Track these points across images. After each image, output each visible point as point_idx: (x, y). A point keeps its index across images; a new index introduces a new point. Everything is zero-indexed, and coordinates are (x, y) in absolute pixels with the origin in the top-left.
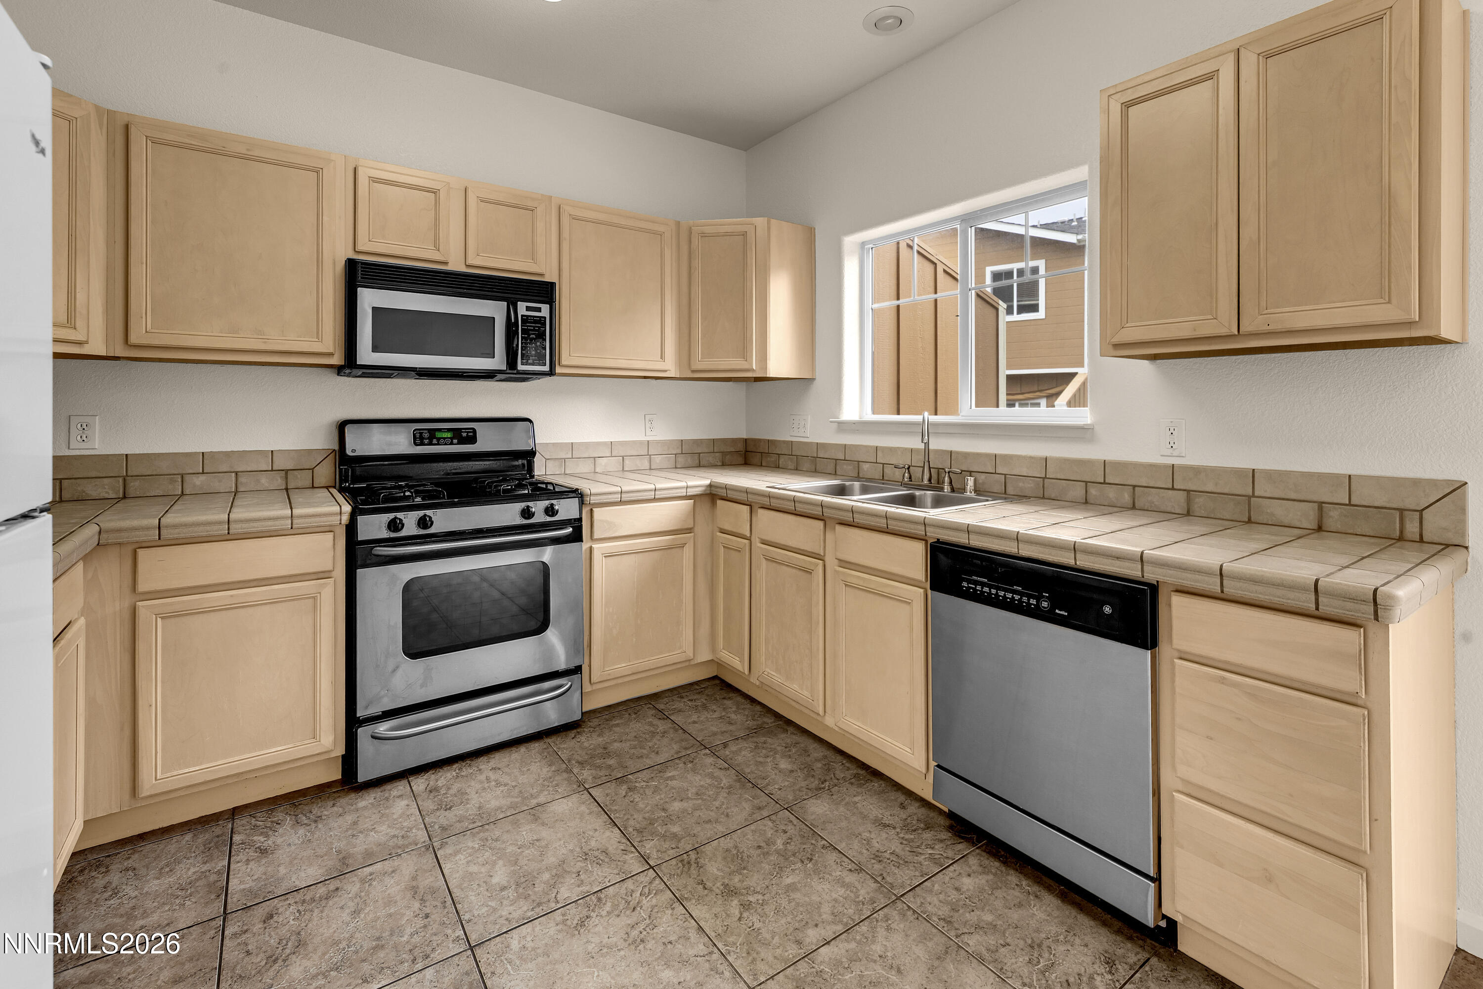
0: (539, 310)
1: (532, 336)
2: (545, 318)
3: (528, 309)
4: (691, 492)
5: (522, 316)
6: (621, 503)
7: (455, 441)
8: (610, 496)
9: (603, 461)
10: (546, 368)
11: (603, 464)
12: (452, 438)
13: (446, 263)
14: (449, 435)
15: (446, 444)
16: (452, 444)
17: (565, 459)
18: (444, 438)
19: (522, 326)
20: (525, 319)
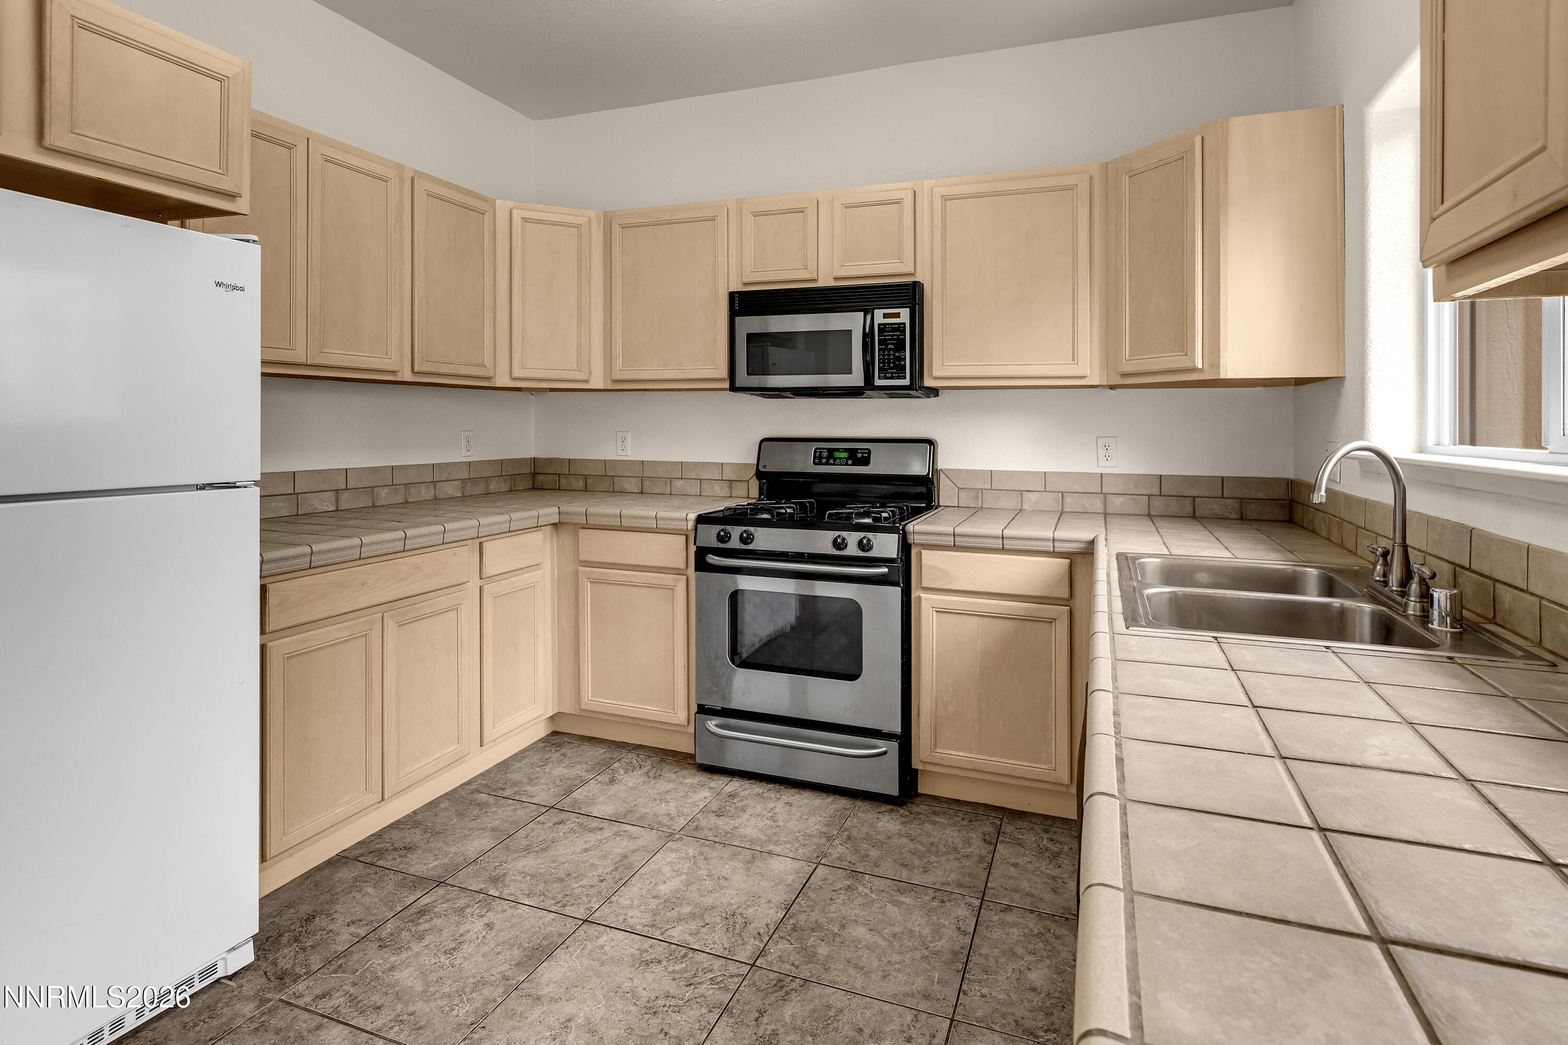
0: (897, 315)
1: (890, 346)
2: (904, 324)
3: (886, 316)
4: (1061, 547)
5: (879, 325)
6: (955, 548)
7: (850, 462)
8: (939, 538)
9: (1034, 497)
10: (906, 382)
11: (1033, 500)
12: (847, 459)
13: (815, 280)
14: (845, 455)
15: (841, 465)
16: (846, 464)
17: (982, 489)
18: (840, 458)
19: (879, 336)
20: (883, 328)
